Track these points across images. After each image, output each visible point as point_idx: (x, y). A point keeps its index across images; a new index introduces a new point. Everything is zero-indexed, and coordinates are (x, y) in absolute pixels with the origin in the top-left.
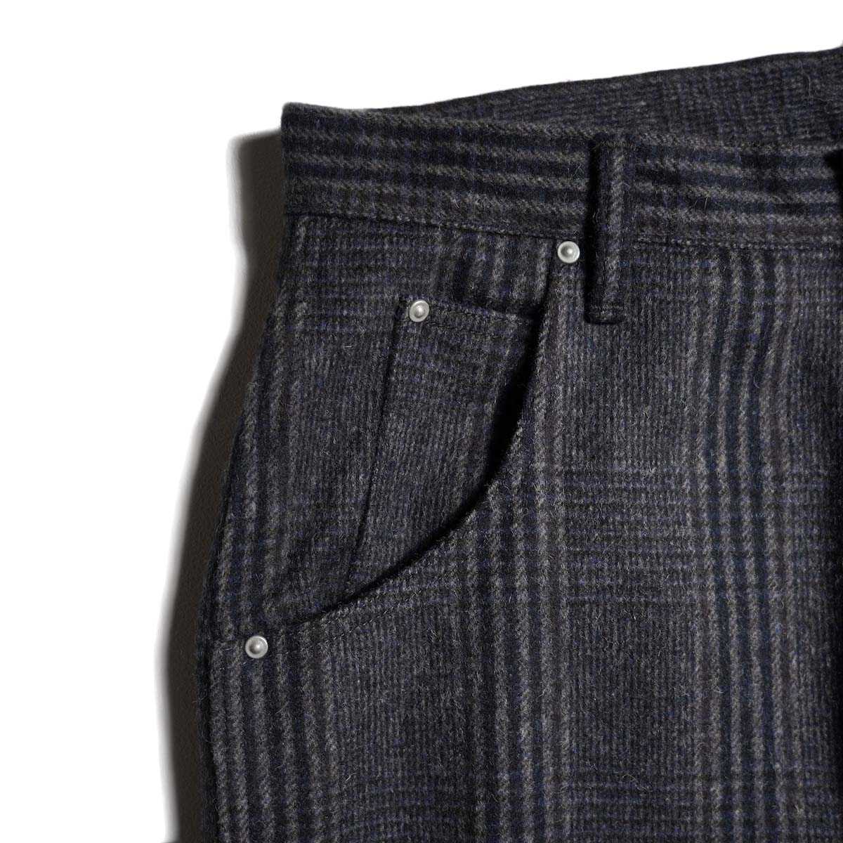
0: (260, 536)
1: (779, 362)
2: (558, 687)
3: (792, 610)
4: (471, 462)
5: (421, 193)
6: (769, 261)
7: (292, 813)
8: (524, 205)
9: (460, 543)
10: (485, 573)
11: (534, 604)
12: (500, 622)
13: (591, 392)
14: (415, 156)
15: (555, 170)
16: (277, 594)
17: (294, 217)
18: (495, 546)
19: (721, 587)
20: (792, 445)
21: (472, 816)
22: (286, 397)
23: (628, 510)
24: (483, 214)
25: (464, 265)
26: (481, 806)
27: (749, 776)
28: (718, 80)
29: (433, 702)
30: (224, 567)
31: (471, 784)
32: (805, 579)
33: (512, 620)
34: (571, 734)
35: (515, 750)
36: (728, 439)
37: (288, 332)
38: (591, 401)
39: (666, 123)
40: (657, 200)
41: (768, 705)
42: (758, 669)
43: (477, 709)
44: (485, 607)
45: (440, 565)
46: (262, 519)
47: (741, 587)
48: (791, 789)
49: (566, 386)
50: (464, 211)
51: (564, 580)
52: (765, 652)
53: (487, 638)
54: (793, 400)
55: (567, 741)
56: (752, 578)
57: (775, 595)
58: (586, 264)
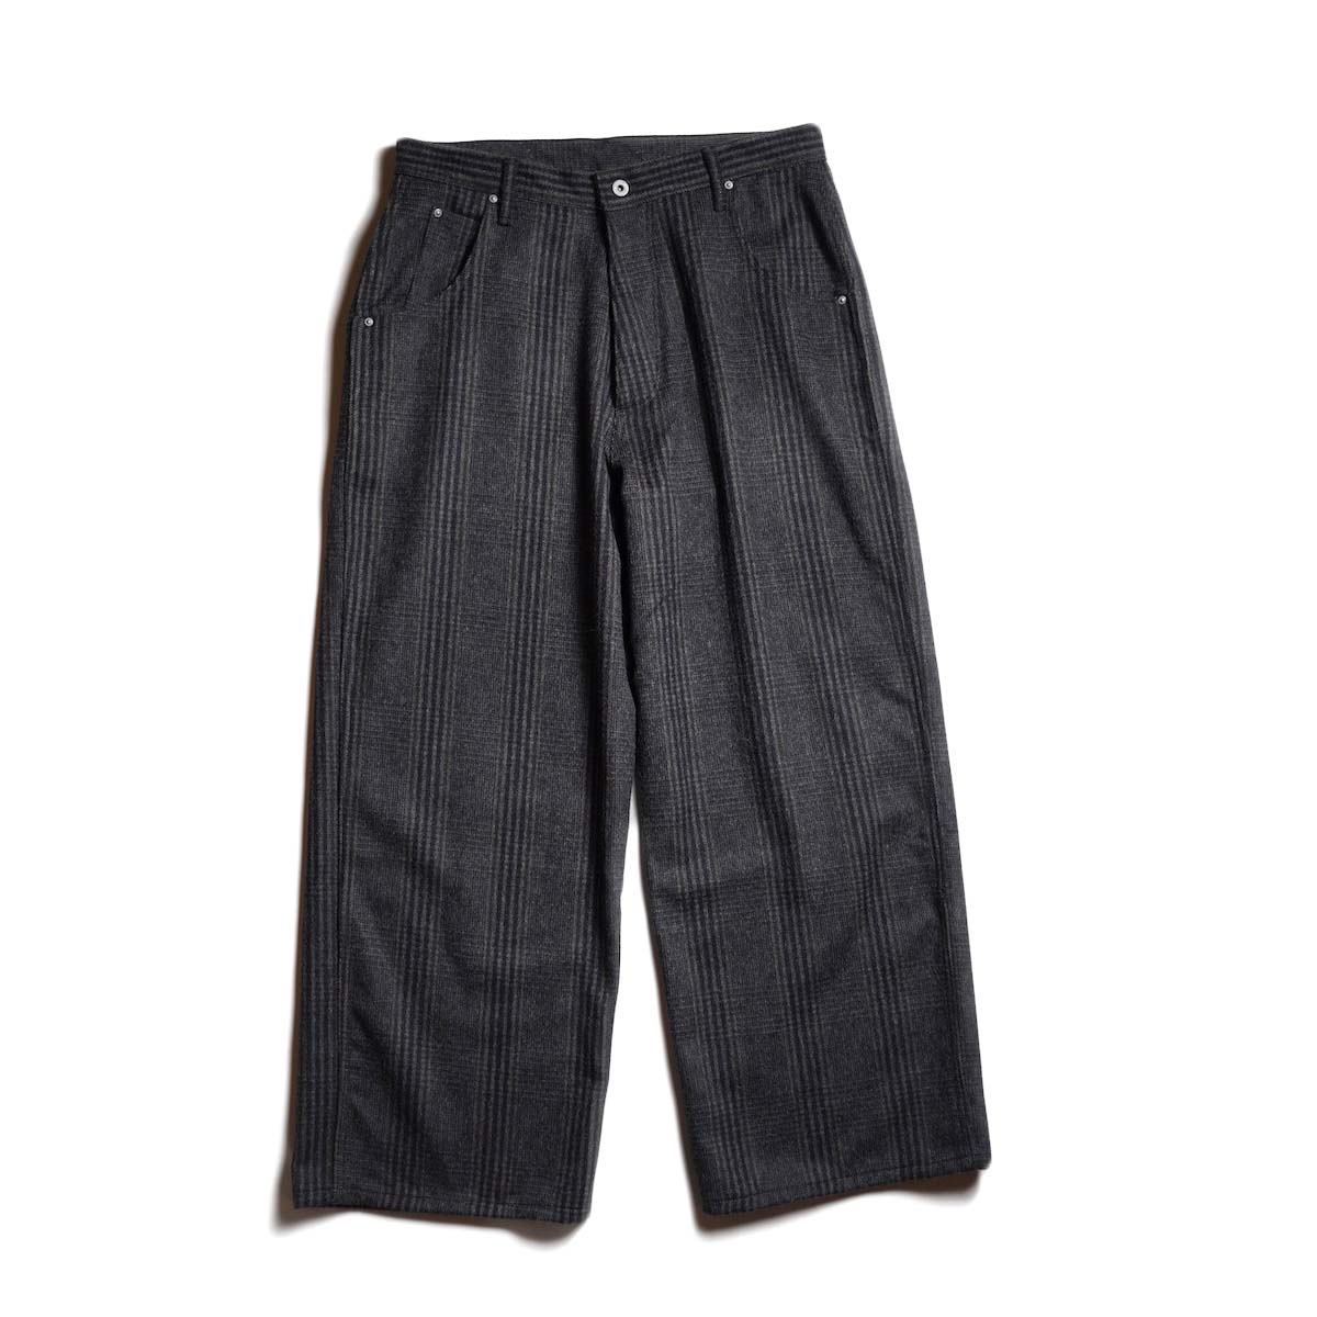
0: (374, 282)
1: (568, 248)
2: (474, 352)
3: (565, 338)
4: (453, 272)
5: (442, 171)
6: (565, 210)
7: (375, 380)
8: (478, 180)
9: (445, 297)
10: (452, 308)
11: (468, 320)
12: (456, 324)
13: (497, 249)
14: (441, 159)
15: (490, 169)
16: (378, 305)
17: (397, 175)
18: (457, 299)
19: (538, 325)
20: (571, 279)
21: (439, 394)
22: (388, 235)
23: (506, 291)
24: (463, 181)
25: (456, 198)
26: (442, 391)
27: (542, 395)
29: (429, 354)
30: (361, 290)
31: (440, 383)
32: (571, 328)
33: (460, 325)
34: (478, 369)
35: (456, 372)
36: (548, 274)
37: (391, 213)
38: (497, 252)
40: (526, 184)
41: (552, 372)
42: (550, 357)
43: (445, 355)
44: (451, 319)
45: (437, 303)
46: (375, 277)
47: (546, 327)
48: (558, 403)
49: (488, 245)
50: (457, 180)
51: (480, 313)
52: (553, 352)
53: (450, 331)
54: (573, 262)
55: (476, 374)
56: (551, 325)
57: (558, 332)
58: (499, 204)
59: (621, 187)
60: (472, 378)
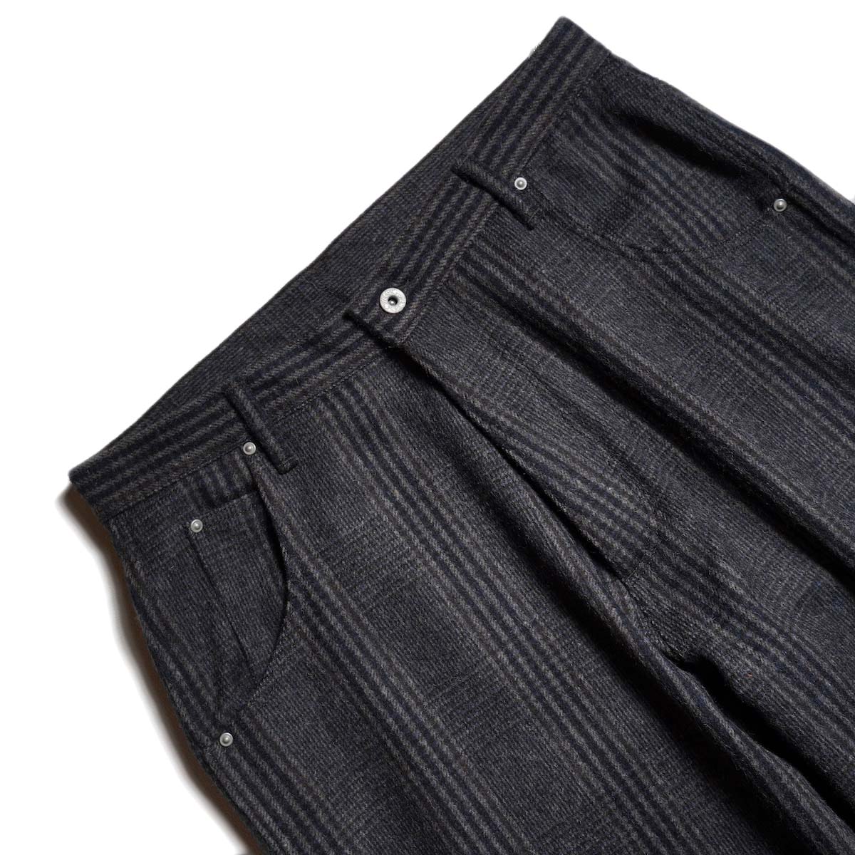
0: (191, 685)
1: (390, 427)
2: (388, 659)
3: (480, 542)
4: (275, 579)
5: (158, 472)
6: (349, 385)
7: (297, 808)
8: (211, 443)
9: (292, 622)
10: (314, 629)
11: (347, 627)
12: (336, 647)
13: (306, 506)
14: (144, 456)
15: (214, 417)
16: (219, 708)
17: (107, 523)
18: (310, 612)
19: (435, 556)
20: (426, 463)
21: (388, 750)
22: (158, 611)
23: (362, 551)
24: (195, 461)
25: (203, 489)
26: (389, 743)
27: (513, 638)
29: (334, 709)
30: (183, 711)
31: (378, 736)
32: (477, 523)
33: (341, 642)
34: (411, 677)
35: (386, 704)
36: (393, 481)
37: (139, 581)
38: (309, 511)
40: (274, 396)
41: (500, 597)
42: (483, 582)
43: (355, 696)
44: (324, 644)
45: (289, 639)
46: (187, 676)
47: (446, 549)
48: (540, 630)
49: (292, 512)
50: (185, 466)
51: (354, 605)
52: (481, 572)
53: (336, 659)
54: (411, 440)
55: (412, 682)
56: (450, 541)
57: (466, 541)
58: (262, 448)
59: (394, 299)
60: (411, 693)
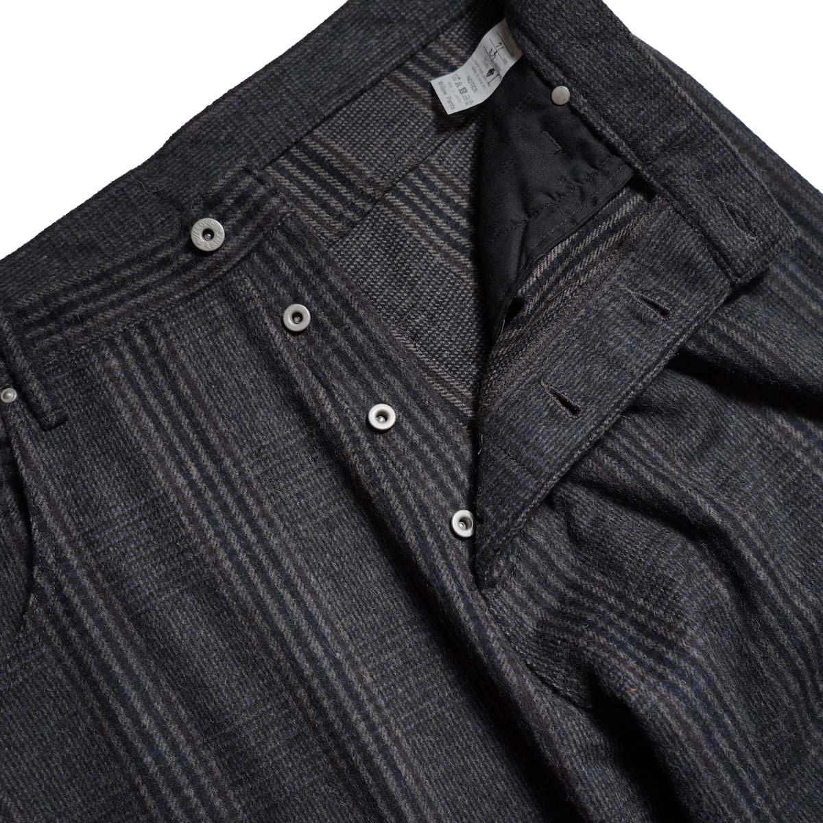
1: (193, 388)
2: (155, 680)
3: (292, 545)
9: (34, 621)
10: (62, 632)
11: (106, 633)
12: (88, 658)
13: (72, 474)
18: (60, 610)
19: (232, 555)
20: (235, 438)
21: (141, 800)
23: (137, 537)
26: (143, 790)
27: (320, 672)
28: (86, 214)
29: (76, 736)
31: (130, 779)
32: (291, 520)
33: (96, 652)
34: (183, 707)
36: (190, 455)
38: (76, 480)
39: (67, 261)
41: (310, 617)
42: (289, 596)
43: (105, 724)
44: (74, 653)
45: (28, 642)
47: (247, 548)
48: (354, 666)
49: (53, 480)
51: (118, 606)
52: (288, 583)
53: (86, 674)
54: (220, 407)
55: (184, 712)
56: (253, 539)
57: (274, 542)
58: (24, 396)
59: (208, 232)
60: (182, 726)
